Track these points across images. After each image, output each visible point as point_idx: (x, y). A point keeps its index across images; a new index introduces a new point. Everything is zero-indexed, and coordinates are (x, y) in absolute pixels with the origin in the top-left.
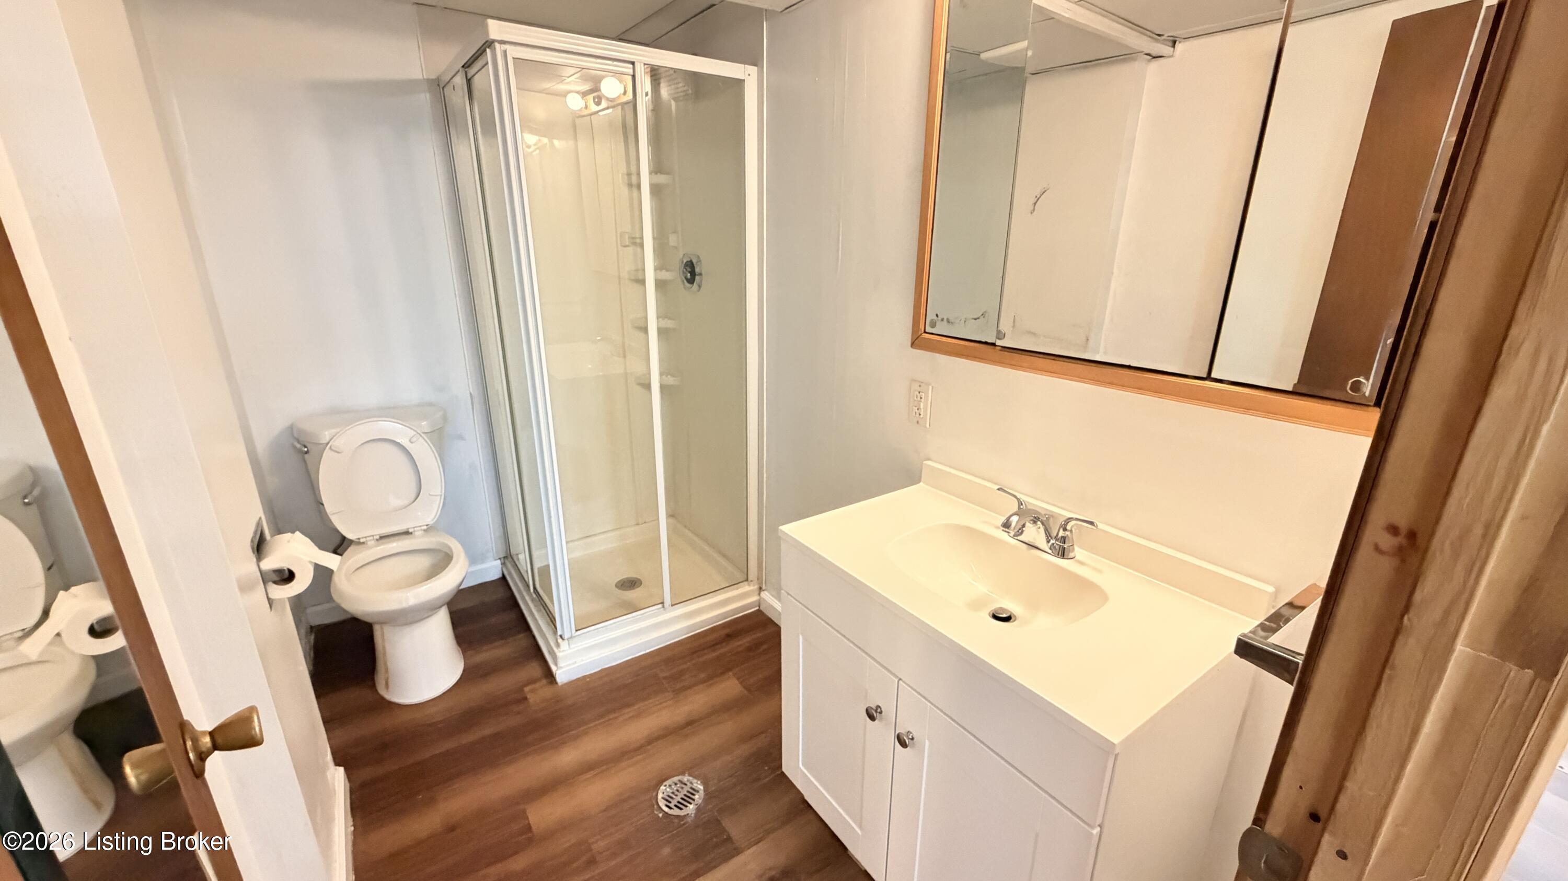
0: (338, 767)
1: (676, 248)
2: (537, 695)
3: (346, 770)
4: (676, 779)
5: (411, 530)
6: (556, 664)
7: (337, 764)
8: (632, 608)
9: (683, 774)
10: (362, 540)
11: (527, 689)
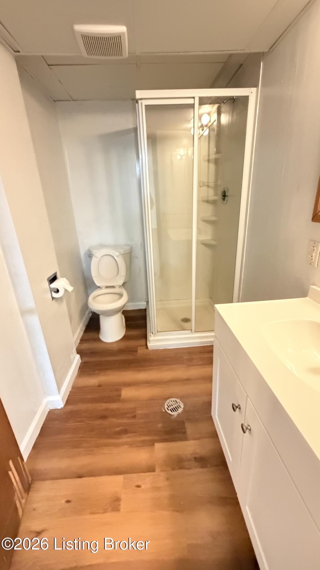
0: (78, 355)
1: (221, 186)
2: (141, 351)
3: (81, 356)
4: (174, 399)
5: (115, 286)
6: (149, 342)
7: (78, 353)
8: (183, 329)
9: (178, 398)
10: (101, 287)
11: (139, 348)
